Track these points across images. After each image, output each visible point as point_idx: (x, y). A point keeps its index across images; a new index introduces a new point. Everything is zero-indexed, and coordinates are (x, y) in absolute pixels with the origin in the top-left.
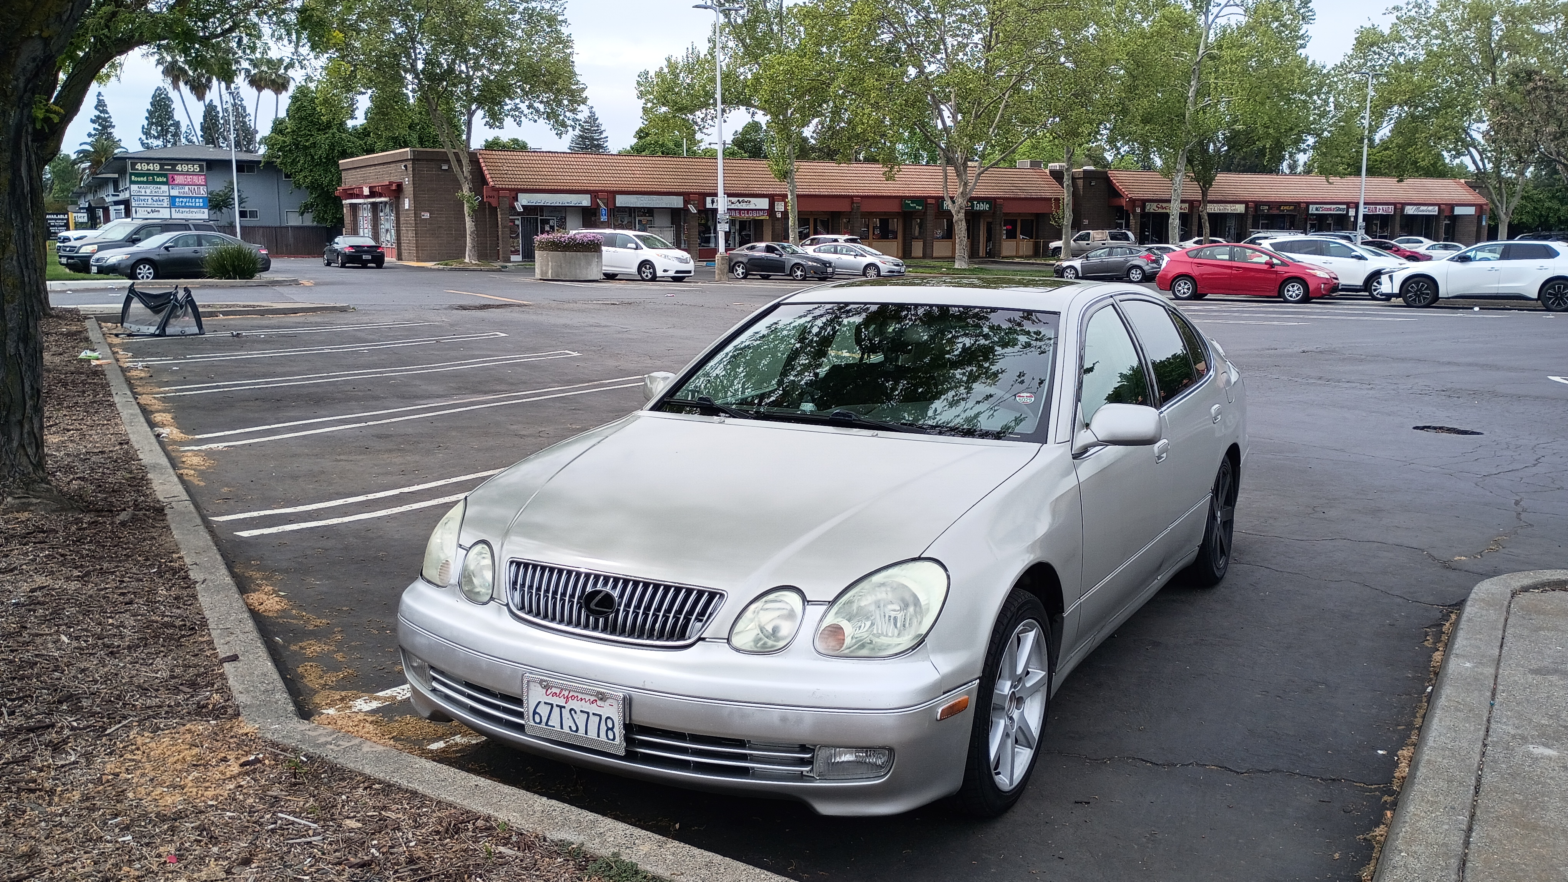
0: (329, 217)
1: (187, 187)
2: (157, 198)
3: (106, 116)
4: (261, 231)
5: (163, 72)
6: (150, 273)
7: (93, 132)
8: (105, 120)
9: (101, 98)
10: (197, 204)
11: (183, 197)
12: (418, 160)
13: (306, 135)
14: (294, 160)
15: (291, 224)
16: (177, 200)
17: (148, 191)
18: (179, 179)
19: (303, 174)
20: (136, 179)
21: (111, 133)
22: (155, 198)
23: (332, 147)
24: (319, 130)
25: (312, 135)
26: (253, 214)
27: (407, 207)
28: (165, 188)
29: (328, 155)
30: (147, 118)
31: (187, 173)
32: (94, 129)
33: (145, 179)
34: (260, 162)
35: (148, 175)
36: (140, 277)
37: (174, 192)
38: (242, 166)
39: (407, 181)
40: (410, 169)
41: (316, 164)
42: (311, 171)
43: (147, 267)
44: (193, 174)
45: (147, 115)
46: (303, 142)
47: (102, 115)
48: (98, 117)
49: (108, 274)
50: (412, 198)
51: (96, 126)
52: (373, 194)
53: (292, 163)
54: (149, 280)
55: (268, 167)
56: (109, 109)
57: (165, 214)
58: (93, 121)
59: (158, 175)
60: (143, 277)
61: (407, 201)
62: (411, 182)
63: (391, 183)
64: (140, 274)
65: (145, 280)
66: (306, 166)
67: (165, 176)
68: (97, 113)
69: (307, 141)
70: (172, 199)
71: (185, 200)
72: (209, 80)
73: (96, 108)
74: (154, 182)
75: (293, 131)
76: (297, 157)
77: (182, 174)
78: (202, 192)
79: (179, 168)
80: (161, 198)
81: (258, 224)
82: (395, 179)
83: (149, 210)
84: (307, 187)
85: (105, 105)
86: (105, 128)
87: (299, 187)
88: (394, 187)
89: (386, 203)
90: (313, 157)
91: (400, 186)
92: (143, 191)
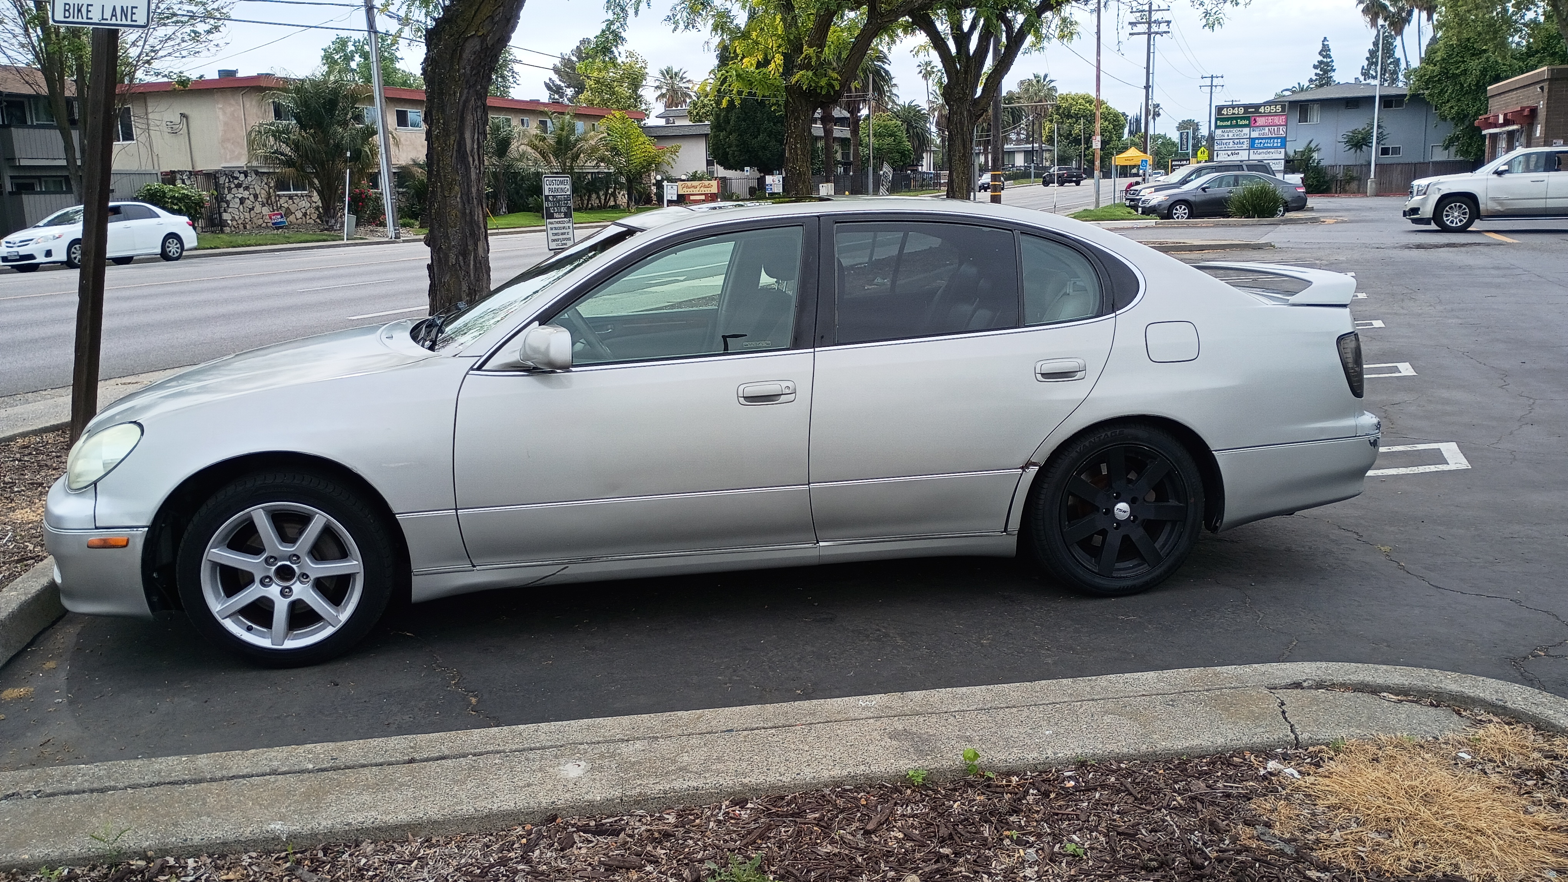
0: (1473, 150)
1: (1267, 129)
2: (1238, 141)
3: (1329, 60)
4: (1399, 168)
5: (1363, 11)
6: (1185, 214)
7: (1314, 78)
8: (1327, 64)
9: (1326, 43)
10: (1275, 145)
11: (1262, 139)
12: (1557, 79)
13: (1457, 62)
14: (1442, 90)
15: (1435, 159)
16: (1257, 141)
17: (1231, 135)
18: (1261, 121)
19: (1449, 105)
20: (1222, 124)
21: (1331, 77)
22: (1236, 141)
23: (1484, 72)
24: (1473, 55)
25: (1464, 62)
26: (1396, 151)
27: (1538, 135)
28: (1246, 130)
29: (1478, 82)
30: (1367, 59)
31: (1270, 114)
32: (1316, 74)
33: (1229, 123)
34: (1405, 95)
35: (1231, 119)
36: (1175, 217)
37: (1255, 134)
38: (1388, 102)
39: (1542, 105)
40: (1546, 90)
41: (1463, 92)
42: (1459, 100)
43: (1183, 207)
44: (1276, 114)
45: (1368, 55)
46: (1453, 70)
47: (1325, 60)
48: (1321, 62)
49: (1149, 215)
50: (1544, 125)
51: (1318, 71)
52: (1507, 122)
53: (1439, 93)
54: (1184, 220)
55: (1416, 99)
56: (1332, 54)
57: (1243, 155)
58: (1315, 67)
59: (1242, 118)
60: (1178, 218)
61: (1539, 127)
62: (1545, 105)
63: (1523, 109)
64: (1175, 214)
65: (1179, 220)
66: (1453, 96)
67: (1248, 118)
68: (1321, 58)
69: (1458, 68)
70: (1252, 140)
71: (1263, 141)
72: (1410, 13)
73: (1320, 53)
74: (1237, 126)
75: (1443, 59)
76: (1446, 86)
77: (1265, 115)
78: (1281, 132)
79: (1262, 110)
80: (1242, 141)
81: (1402, 161)
82: (1531, 103)
83: (1229, 152)
84: (1453, 119)
85: (1329, 50)
86: (1326, 72)
87: (1444, 119)
88: (1526, 113)
89: (1518, 130)
90: (1462, 85)
91: (1533, 111)
92: (1226, 134)
